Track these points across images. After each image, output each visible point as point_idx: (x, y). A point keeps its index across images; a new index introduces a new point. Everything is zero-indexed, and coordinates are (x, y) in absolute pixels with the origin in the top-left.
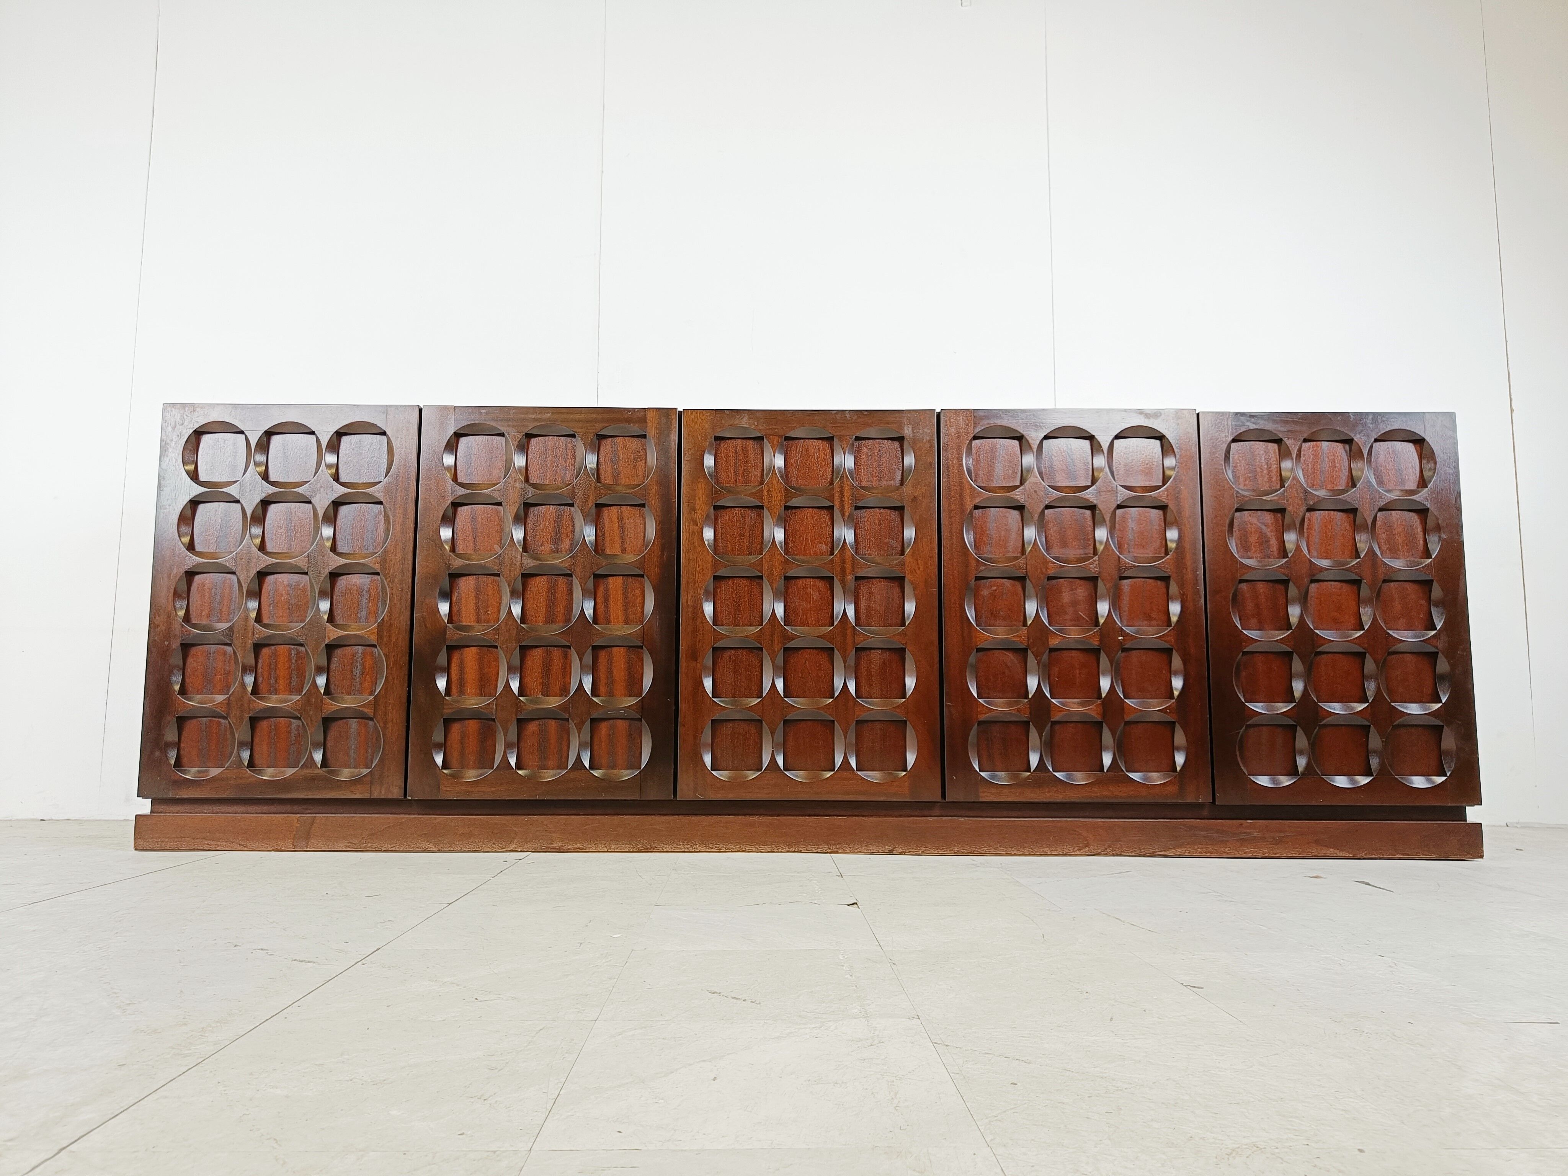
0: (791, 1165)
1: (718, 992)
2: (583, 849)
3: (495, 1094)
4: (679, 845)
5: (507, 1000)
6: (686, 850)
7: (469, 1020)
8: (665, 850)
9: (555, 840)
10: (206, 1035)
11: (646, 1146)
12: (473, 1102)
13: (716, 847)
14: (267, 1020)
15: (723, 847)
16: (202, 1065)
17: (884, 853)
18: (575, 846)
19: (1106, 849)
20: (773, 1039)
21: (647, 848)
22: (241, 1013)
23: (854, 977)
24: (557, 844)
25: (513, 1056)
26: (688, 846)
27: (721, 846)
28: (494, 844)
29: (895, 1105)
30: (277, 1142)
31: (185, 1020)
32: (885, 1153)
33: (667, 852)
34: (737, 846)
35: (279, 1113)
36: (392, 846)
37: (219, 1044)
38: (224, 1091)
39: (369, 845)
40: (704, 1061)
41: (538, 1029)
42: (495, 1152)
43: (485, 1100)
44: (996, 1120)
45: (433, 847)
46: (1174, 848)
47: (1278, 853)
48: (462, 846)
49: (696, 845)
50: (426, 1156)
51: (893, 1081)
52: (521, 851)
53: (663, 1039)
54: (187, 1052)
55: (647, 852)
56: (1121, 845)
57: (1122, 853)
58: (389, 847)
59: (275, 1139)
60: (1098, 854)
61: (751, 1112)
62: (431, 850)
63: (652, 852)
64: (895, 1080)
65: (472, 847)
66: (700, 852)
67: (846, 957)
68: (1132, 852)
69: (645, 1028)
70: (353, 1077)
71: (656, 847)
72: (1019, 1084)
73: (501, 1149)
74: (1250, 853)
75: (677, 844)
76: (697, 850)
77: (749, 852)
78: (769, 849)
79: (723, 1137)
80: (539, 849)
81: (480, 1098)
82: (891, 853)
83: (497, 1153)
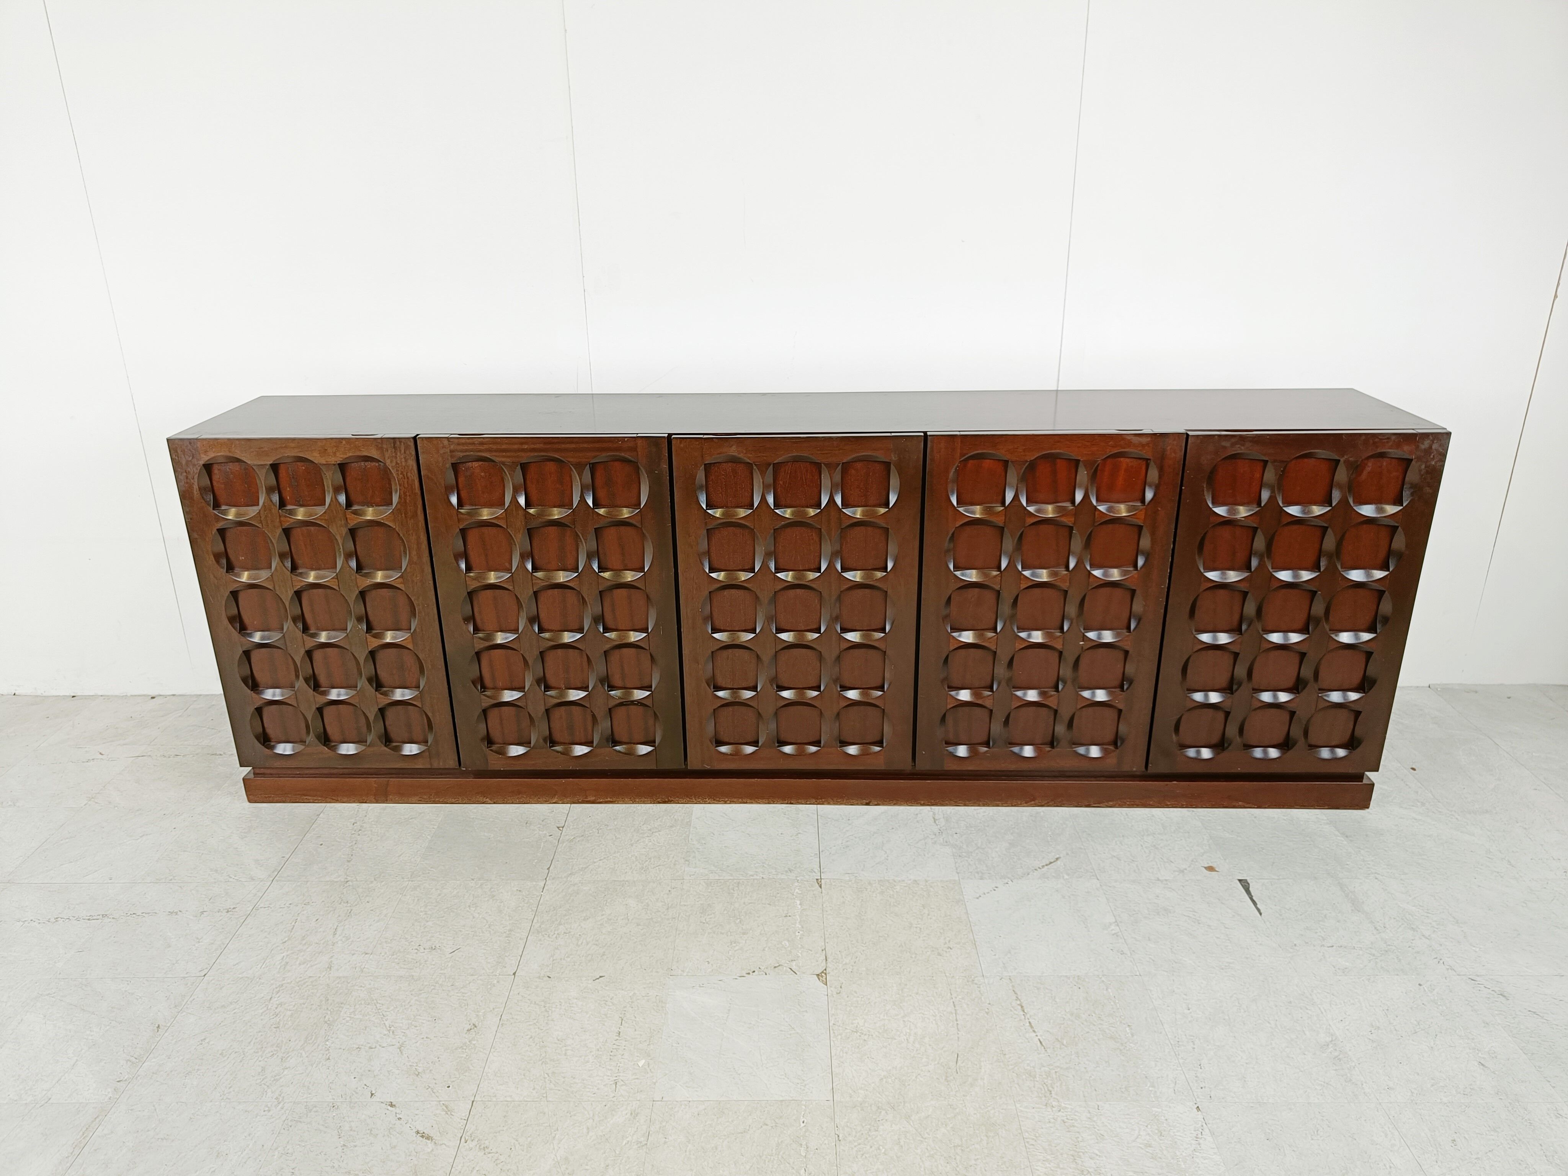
2: (613, 801)
8: (680, 802)
9: (589, 796)
13: (722, 800)
15: (728, 800)
17: (862, 804)
18: (606, 800)
19: (1049, 802)
24: (591, 798)
28: (539, 798)
36: (456, 800)
39: (437, 800)
45: (490, 800)
46: (1107, 802)
48: (513, 800)
49: (706, 798)
52: (562, 803)
56: (1062, 799)
57: (1063, 805)
58: (453, 801)
62: (488, 802)
65: (522, 801)
68: (1070, 804)
71: (672, 800)
74: (1170, 805)
75: (690, 798)
76: (706, 802)
80: (577, 802)
82: (867, 804)
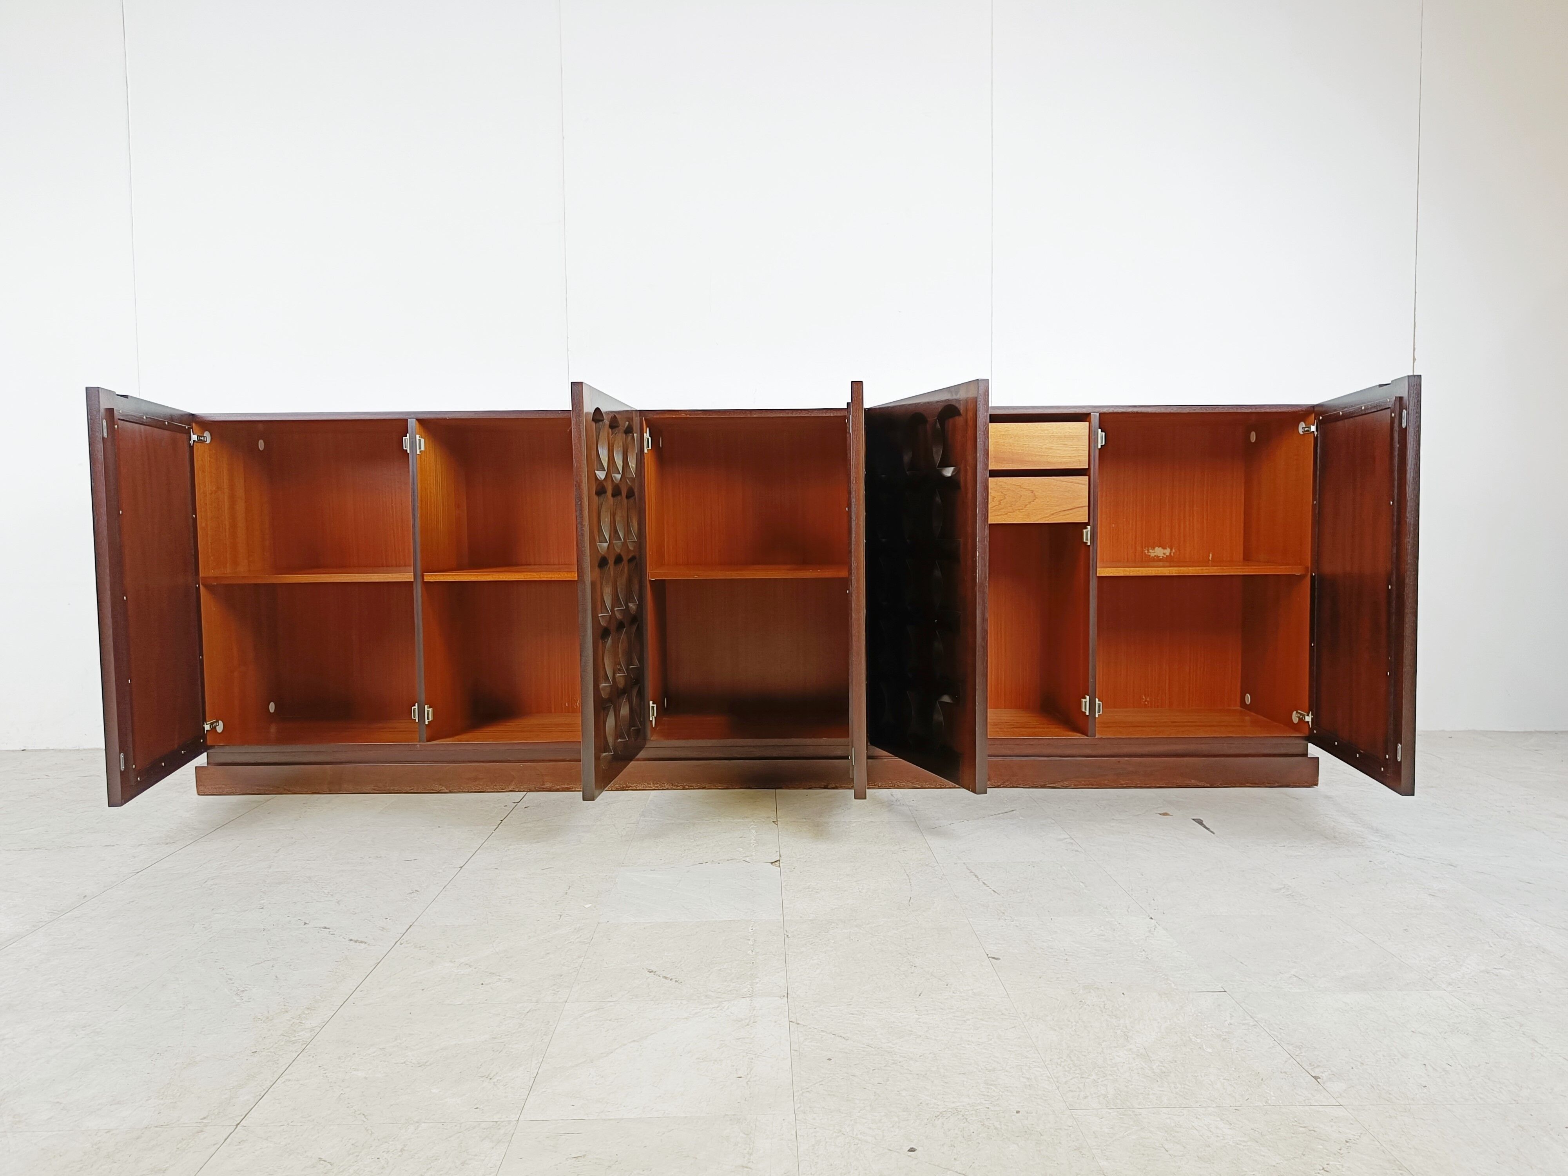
0: (673, 1130)
1: (654, 970)
2: (570, 788)
3: (497, 1073)
4: (650, 784)
5: (505, 982)
6: (656, 788)
7: (479, 1003)
8: (638, 788)
9: (547, 782)
10: (303, 1022)
11: (588, 1116)
12: (483, 1081)
13: (681, 785)
14: (342, 1005)
15: (687, 785)
16: (306, 1051)
18: (563, 786)
19: (1005, 782)
20: (684, 1019)
21: (623, 787)
22: (322, 999)
23: (754, 953)
24: (548, 785)
25: (509, 1038)
26: (658, 785)
27: (685, 784)
28: (496, 786)
29: (747, 1080)
30: (365, 1117)
31: (286, 1007)
32: (730, 1120)
33: (640, 790)
34: (699, 785)
35: (363, 1092)
36: (411, 788)
37: (314, 1030)
38: (325, 1074)
39: (392, 788)
40: (634, 1041)
41: (526, 1012)
42: (497, 1122)
43: (491, 1079)
44: (807, 1092)
45: (445, 789)
46: (1062, 781)
47: (1148, 784)
48: (469, 788)
49: (664, 784)
50: (456, 1126)
51: (752, 1059)
52: (518, 791)
53: (610, 1020)
54: (294, 1039)
55: (623, 790)
56: (1017, 779)
57: (1018, 786)
58: (408, 789)
59: (364, 1115)
60: (998, 787)
61: (656, 1087)
62: (444, 791)
63: (627, 790)
64: (754, 1058)
65: (478, 788)
66: (667, 789)
67: (754, 929)
68: (1026, 785)
69: (599, 1009)
70: (405, 1060)
71: (630, 786)
72: (832, 1060)
73: (501, 1120)
74: (1124, 784)
75: (648, 784)
76: (664, 788)
77: (708, 789)
78: (725, 786)
79: (636, 1108)
80: (533, 789)
81: (487, 1078)
83: (499, 1123)
